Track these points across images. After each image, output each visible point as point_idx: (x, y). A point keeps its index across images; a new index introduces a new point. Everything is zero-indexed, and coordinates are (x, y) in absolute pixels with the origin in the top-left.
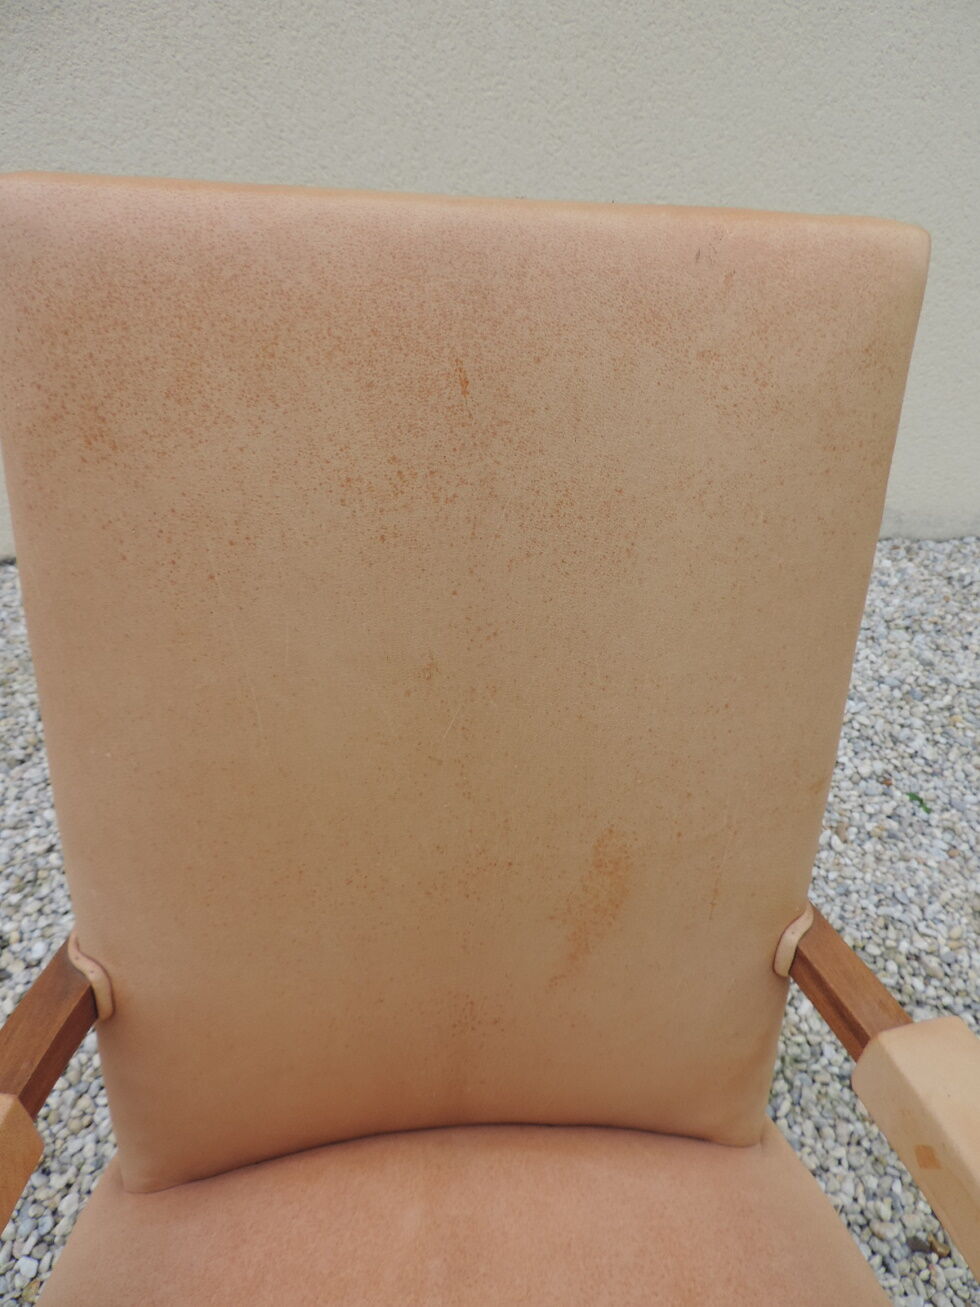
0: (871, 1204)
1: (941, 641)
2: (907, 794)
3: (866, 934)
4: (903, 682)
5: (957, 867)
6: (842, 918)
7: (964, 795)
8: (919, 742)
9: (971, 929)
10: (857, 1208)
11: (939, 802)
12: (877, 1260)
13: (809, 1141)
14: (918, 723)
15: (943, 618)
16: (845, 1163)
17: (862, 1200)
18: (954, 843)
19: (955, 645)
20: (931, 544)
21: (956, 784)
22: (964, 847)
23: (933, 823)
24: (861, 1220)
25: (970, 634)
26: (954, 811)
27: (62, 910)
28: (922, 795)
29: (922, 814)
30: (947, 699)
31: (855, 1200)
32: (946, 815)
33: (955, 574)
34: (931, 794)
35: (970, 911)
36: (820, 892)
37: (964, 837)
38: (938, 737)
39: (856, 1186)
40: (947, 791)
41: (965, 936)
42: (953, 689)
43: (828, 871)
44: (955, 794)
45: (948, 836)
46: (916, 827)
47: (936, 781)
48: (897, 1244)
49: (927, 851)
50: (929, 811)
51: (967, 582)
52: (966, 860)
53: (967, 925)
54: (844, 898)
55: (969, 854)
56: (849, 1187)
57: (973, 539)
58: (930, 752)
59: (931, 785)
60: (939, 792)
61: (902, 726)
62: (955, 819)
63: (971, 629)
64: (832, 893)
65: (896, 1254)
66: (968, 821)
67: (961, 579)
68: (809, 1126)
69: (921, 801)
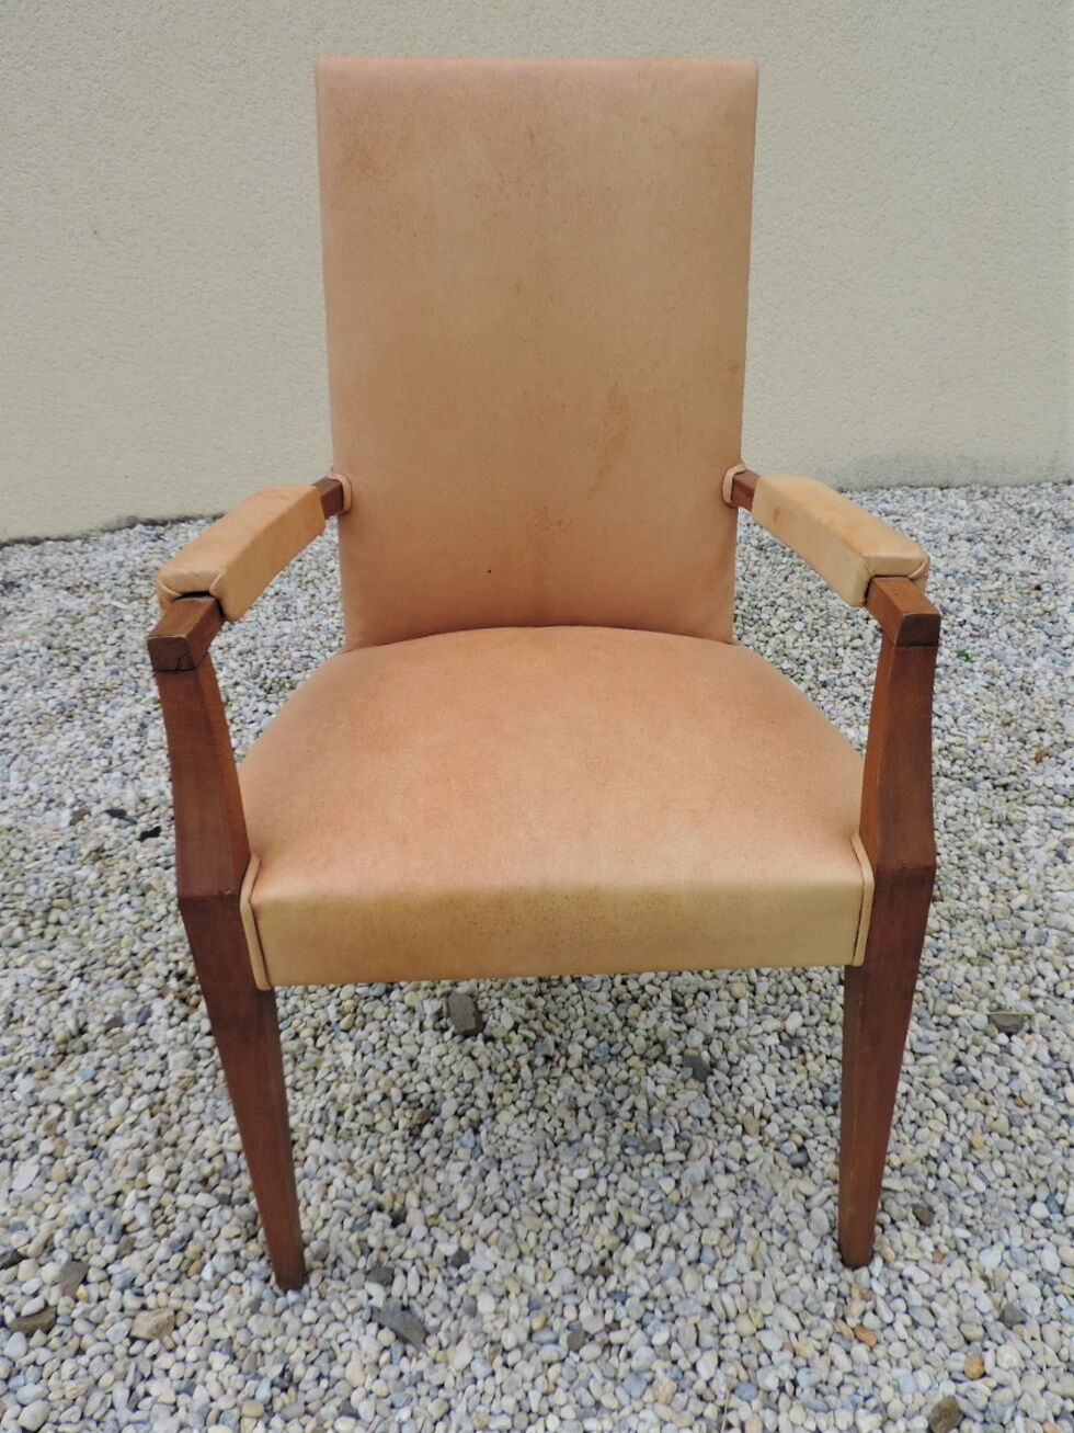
1: (1001, 549)
2: (956, 653)
4: (957, 572)
5: (994, 697)
7: (1005, 649)
8: (967, 613)
11: (983, 655)
14: (966, 598)
15: (1003, 532)
18: (992, 681)
19: (1013, 551)
20: (1008, 489)
21: (999, 642)
22: (1002, 683)
23: (975, 669)
25: (1028, 542)
26: (995, 660)
28: (967, 651)
29: (968, 665)
30: (998, 584)
32: (988, 663)
33: (1026, 507)
34: (978, 650)
35: (1000, 722)
37: (1002, 677)
38: (984, 609)
40: (990, 647)
41: (992, 736)
42: (1004, 577)
44: (997, 648)
45: (988, 677)
46: (960, 673)
47: (982, 641)
49: (967, 686)
50: (973, 662)
51: (1037, 512)
52: (1001, 692)
55: (1005, 688)
57: (1050, 484)
58: (976, 619)
59: (977, 644)
60: (984, 649)
61: (952, 600)
62: (996, 665)
63: (1028, 538)
66: (1006, 666)
67: (1031, 512)
69: (967, 655)
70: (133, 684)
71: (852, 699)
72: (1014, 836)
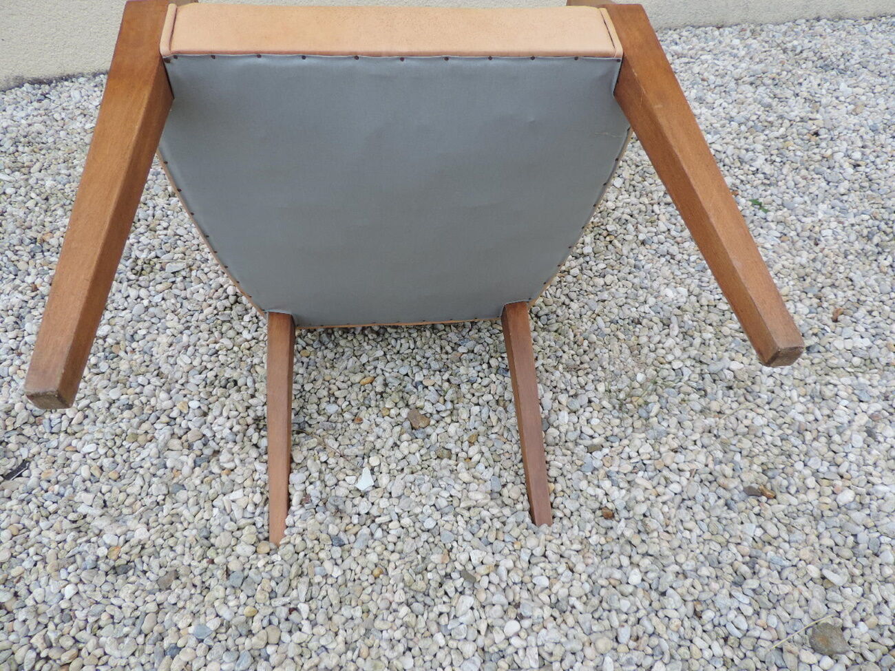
0: (718, 467)
1: (777, 91)
2: (750, 200)
3: (717, 297)
4: (748, 120)
5: (787, 248)
6: (700, 286)
7: (793, 197)
8: (760, 162)
9: (796, 288)
10: (708, 470)
11: (774, 204)
12: (722, 502)
13: (673, 430)
14: (759, 147)
15: (779, 74)
16: (699, 443)
17: (711, 466)
18: (785, 231)
19: (789, 93)
20: (771, 27)
21: (788, 191)
22: (793, 234)
23: (769, 219)
24: (711, 478)
25: (800, 84)
26: (785, 209)
27: (121, 307)
28: (761, 200)
29: (761, 214)
30: (782, 130)
31: (707, 466)
32: (780, 213)
33: (789, 45)
34: (769, 199)
35: (796, 276)
36: (684, 271)
37: (793, 227)
38: (774, 158)
39: (707, 458)
40: (780, 195)
41: (791, 293)
42: (787, 123)
43: (689, 255)
44: (787, 197)
45: (780, 227)
46: (756, 223)
47: (772, 189)
48: (736, 491)
49: (764, 238)
50: (766, 211)
51: (798, 51)
52: (793, 243)
53: (793, 285)
54: (701, 274)
55: (796, 238)
56: (702, 458)
57: (804, 21)
58: (768, 169)
59: (769, 192)
60: (774, 197)
61: (747, 150)
62: (787, 214)
63: (801, 80)
64: (692, 270)
65: (736, 498)
66: (796, 216)
67: (793, 50)
68: (674, 421)
69: (760, 204)
70: (12, 269)
71: (668, 257)
72: (827, 412)
